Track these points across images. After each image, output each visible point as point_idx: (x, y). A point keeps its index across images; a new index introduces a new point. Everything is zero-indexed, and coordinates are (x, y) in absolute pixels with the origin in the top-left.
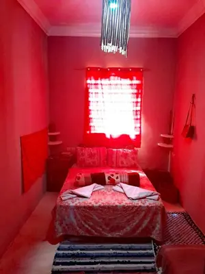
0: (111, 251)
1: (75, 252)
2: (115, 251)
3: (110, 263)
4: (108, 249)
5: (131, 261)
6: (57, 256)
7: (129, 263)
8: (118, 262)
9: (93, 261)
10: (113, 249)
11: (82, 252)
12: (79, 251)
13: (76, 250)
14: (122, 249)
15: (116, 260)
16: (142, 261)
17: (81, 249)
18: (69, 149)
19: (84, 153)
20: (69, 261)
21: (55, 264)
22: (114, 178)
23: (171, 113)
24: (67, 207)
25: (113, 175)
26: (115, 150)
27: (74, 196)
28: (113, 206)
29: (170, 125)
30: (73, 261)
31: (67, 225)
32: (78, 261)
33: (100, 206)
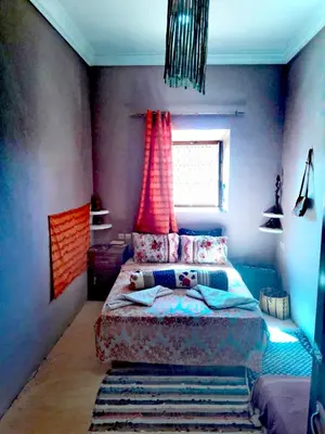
0: (183, 386)
1: (129, 386)
2: (188, 386)
3: (180, 402)
4: (179, 383)
5: (213, 399)
6: (101, 391)
7: (210, 402)
8: (193, 402)
9: (154, 399)
10: (186, 382)
11: (140, 386)
12: (135, 386)
13: (130, 383)
14: (200, 383)
15: (190, 399)
16: (230, 400)
17: (138, 383)
18: (121, 236)
19: (144, 242)
20: (119, 399)
21: (98, 402)
22: (189, 277)
23: (278, 179)
24: (117, 319)
25: (186, 274)
26: (191, 238)
27: (128, 303)
28: (185, 318)
29: (277, 197)
30: (126, 399)
31: (117, 346)
32: (132, 399)
33: (166, 318)
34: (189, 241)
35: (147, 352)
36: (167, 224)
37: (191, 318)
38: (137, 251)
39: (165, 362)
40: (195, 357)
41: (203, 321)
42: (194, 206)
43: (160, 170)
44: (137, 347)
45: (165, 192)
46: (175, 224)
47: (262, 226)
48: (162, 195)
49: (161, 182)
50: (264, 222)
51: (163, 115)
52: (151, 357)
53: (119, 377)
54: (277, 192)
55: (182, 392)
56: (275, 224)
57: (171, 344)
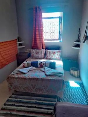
0: (34, 101)
1: (17, 99)
2: (36, 101)
3: (31, 107)
4: (33, 99)
5: (42, 107)
6: (8, 101)
8: (35, 107)
9: (23, 105)
10: (36, 99)
11: (20, 100)
12: (19, 99)
13: (18, 98)
14: (40, 100)
16: (48, 108)
17: (20, 98)
18: (28, 50)
19: (34, 52)
20: (12, 104)
21: (5, 105)
22: (42, 64)
23: (80, 30)
24: (14, 78)
25: (42, 63)
26: (49, 50)
27: (19, 72)
28: (36, 78)
29: (79, 36)
30: (14, 104)
31: (14, 86)
32: (16, 104)
33: (29, 78)
34: (48, 51)
35: (24, 89)
36: (41, 46)
37: (38, 79)
38: (31, 54)
39: (30, 92)
40: (40, 91)
41: (42, 80)
42: (52, 40)
43: (39, 27)
44: (21, 87)
45: (40, 35)
46: (44, 46)
47: (73, 47)
48: (39, 36)
49: (39, 32)
50: (74, 45)
51: (39, 8)
52: (25, 90)
53: (15, 96)
54: (79, 34)
55: (33, 103)
56: (78, 46)
57: (31, 87)
